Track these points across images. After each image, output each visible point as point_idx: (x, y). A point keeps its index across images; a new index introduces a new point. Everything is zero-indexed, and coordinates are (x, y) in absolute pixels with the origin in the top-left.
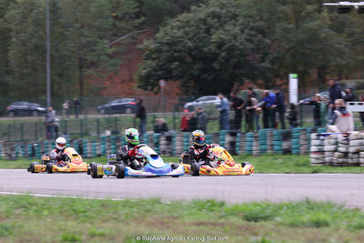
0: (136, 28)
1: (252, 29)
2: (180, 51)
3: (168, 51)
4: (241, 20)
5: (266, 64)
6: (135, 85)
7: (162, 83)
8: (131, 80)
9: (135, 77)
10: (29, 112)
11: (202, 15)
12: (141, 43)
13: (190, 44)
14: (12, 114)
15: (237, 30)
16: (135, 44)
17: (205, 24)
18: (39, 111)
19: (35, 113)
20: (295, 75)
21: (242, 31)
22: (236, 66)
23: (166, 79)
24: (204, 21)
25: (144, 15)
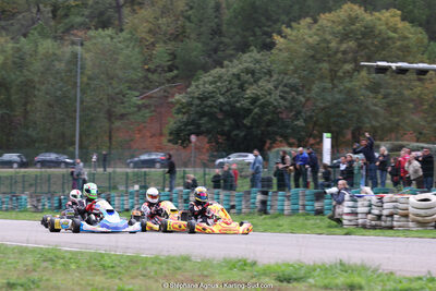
0: (168, 81)
1: (285, 86)
2: (211, 106)
3: (199, 105)
4: (275, 77)
5: (300, 123)
6: (165, 140)
7: (193, 138)
8: (161, 135)
9: (166, 131)
10: (57, 164)
11: (235, 71)
12: (173, 96)
13: (222, 99)
14: (39, 165)
15: (270, 86)
16: (167, 97)
17: (239, 79)
18: (67, 163)
19: (63, 165)
20: (329, 135)
21: (276, 87)
22: (269, 123)
23: (197, 135)
24: (238, 77)
25: (177, 68)
